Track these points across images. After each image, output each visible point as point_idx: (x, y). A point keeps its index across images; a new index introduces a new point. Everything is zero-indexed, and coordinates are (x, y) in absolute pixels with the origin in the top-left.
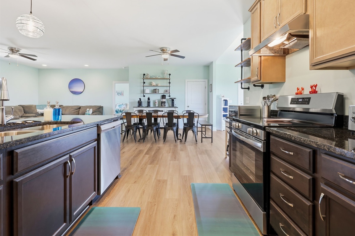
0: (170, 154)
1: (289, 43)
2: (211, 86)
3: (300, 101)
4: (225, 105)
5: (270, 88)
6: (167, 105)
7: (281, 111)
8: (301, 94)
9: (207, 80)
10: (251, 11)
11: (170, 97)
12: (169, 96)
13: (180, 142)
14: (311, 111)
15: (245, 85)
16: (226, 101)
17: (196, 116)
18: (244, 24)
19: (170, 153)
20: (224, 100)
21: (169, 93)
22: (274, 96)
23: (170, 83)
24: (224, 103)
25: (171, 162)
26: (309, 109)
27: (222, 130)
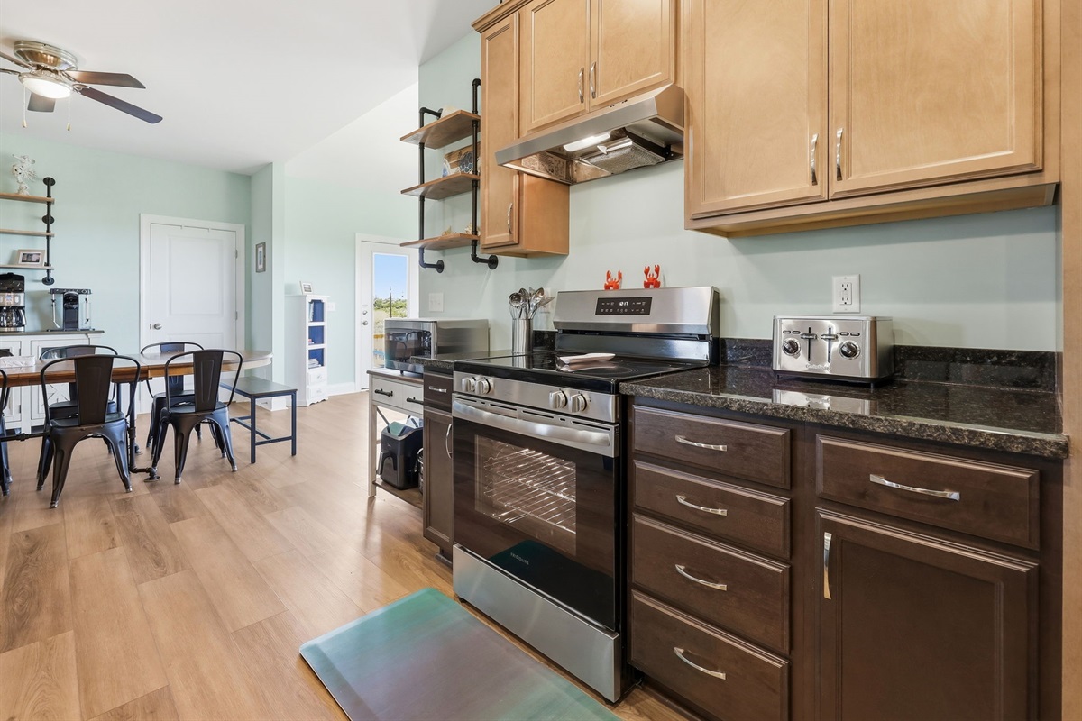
0: (119, 551)
1: (608, 153)
2: (261, 249)
3: (624, 307)
4: (315, 319)
5: (518, 269)
6: (30, 321)
7: (564, 332)
8: (617, 287)
9: (243, 226)
10: (482, 30)
11: (53, 287)
12: (47, 281)
13: (146, 481)
14: (636, 329)
15: (432, 257)
16: (317, 305)
17: (228, 363)
18: (420, 66)
19: (113, 545)
20: (313, 301)
21: (47, 264)
22: (541, 291)
23: (48, 220)
24: (312, 311)
25: (146, 587)
26: (630, 325)
27: (308, 405)
